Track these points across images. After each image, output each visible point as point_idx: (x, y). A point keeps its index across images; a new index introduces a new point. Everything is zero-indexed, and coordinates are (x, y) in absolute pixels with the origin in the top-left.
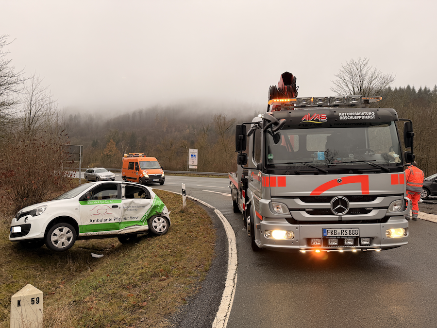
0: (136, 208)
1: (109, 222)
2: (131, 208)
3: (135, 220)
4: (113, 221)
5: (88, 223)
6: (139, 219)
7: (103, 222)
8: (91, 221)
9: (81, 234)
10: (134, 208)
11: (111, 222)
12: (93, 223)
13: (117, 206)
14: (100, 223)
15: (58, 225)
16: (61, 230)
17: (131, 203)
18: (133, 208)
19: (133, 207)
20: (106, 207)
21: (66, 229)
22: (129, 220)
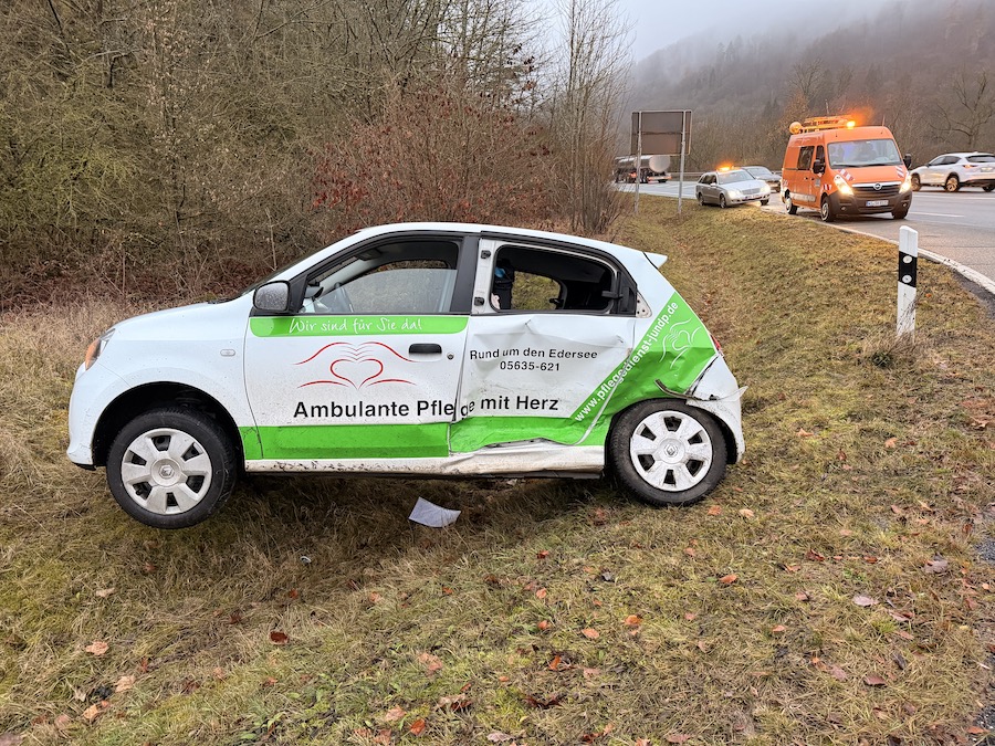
0: (547, 359)
1: (391, 419)
2: (521, 358)
3: (547, 412)
4: (412, 418)
5: (287, 418)
6: (564, 411)
7: (358, 420)
8: (300, 409)
9: (252, 464)
10: (538, 360)
11: (399, 419)
12: (310, 421)
13: (436, 350)
14: (344, 419)
15: (146, 418)
16: (160, 442)
17: (516, 334)
18: (529, 359)
19: (528, 352)
20: (379, 352)
21: (181, 440)
22: (513, 411)
